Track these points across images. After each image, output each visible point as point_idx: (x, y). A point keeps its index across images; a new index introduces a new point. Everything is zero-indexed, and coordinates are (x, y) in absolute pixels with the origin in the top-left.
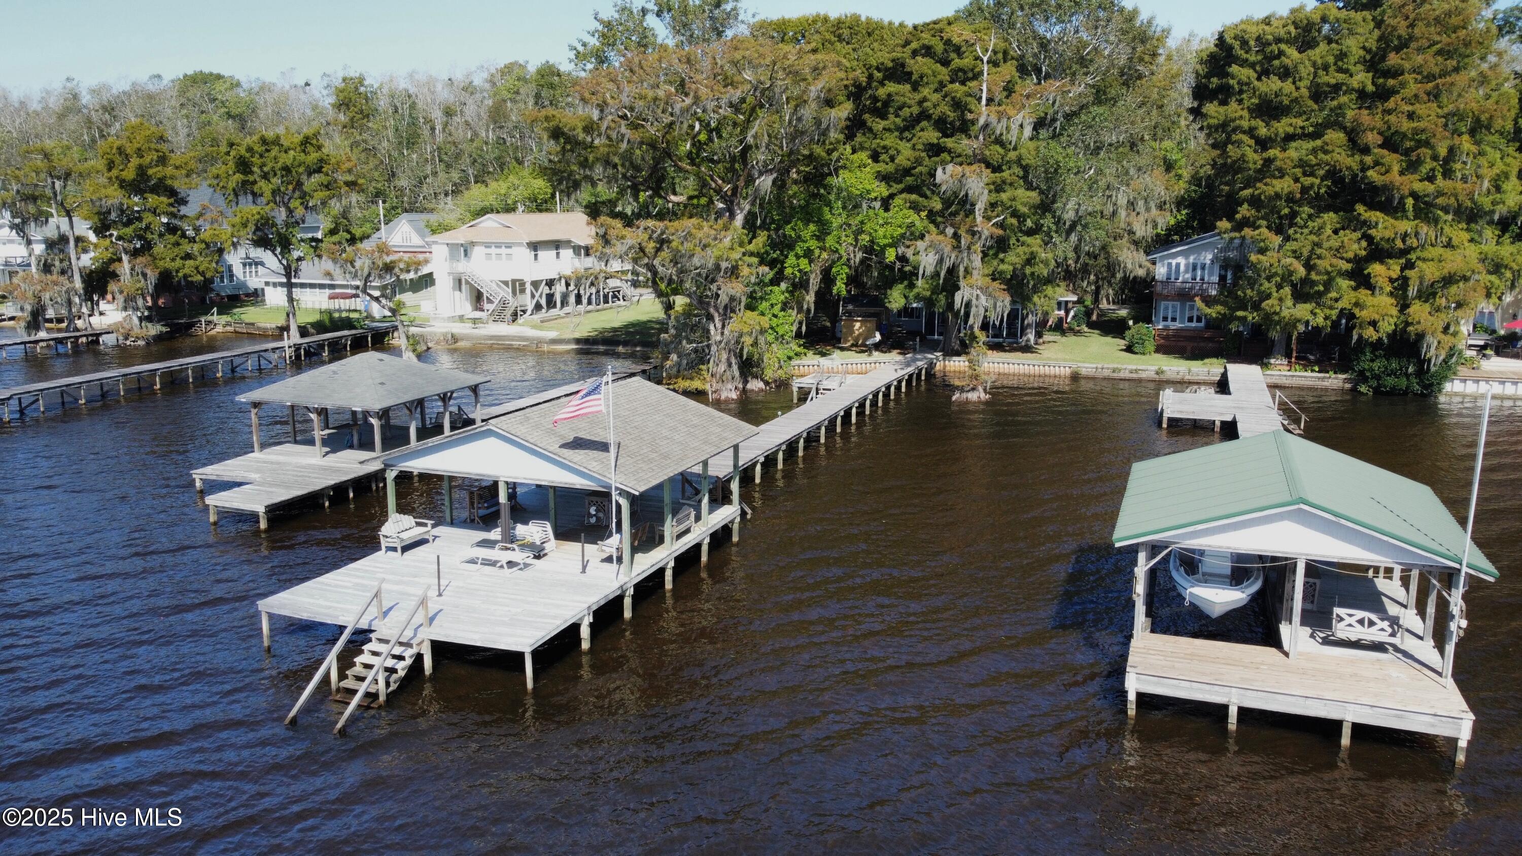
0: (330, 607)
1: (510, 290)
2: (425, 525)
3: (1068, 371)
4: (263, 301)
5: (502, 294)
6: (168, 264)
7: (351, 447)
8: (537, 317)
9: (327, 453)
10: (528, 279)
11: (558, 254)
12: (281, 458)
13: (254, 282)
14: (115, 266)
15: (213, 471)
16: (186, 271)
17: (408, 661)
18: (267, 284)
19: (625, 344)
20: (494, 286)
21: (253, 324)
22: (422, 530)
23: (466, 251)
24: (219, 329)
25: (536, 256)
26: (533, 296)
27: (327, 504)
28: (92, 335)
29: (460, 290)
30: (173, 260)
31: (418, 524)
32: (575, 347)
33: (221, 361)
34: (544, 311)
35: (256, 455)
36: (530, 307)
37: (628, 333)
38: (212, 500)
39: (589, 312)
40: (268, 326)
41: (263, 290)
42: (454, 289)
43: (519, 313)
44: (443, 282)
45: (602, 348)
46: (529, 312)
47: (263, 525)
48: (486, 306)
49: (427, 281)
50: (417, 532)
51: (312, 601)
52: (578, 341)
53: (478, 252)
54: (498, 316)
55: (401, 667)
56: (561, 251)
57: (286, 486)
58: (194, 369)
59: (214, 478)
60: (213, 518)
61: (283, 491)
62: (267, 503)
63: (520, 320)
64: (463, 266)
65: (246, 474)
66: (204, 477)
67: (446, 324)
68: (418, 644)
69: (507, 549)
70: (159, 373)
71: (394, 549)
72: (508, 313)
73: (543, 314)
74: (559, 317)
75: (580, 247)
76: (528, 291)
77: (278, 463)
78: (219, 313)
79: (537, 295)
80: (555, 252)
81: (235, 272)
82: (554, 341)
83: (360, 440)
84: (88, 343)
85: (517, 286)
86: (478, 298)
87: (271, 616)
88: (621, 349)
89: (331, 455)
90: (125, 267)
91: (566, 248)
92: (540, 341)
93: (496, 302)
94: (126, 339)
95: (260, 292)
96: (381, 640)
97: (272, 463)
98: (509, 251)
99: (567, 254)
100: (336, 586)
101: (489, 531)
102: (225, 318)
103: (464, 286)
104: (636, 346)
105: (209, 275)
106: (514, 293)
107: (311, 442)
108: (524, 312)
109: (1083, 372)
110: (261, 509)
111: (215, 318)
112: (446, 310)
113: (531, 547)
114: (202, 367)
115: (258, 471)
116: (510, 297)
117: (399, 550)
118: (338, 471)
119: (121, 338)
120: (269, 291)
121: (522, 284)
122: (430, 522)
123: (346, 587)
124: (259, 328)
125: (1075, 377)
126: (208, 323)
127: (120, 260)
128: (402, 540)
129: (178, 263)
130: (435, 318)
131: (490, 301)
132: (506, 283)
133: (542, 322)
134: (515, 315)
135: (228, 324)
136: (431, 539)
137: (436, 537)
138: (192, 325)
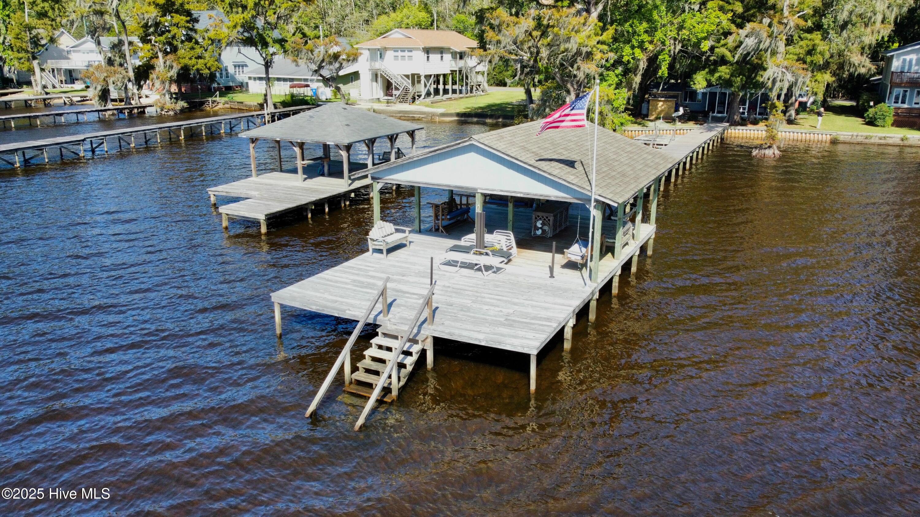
0: (336, 302)
1: (410, 82)
2: (404, 232)
3: (829, 137)
4: (247, 90)
5: (405, 83)
6: (186, 61)
7: (323, 175)
8: (429, 100)
9: (305, 179)
10: (423, 73)
11: (442, 57)
12: (272, 182)
13: (241, 77)
14: (154, 61)
15: (224, 189)
16: (199, 66)
17: (415, 357)
18: (250, 78)
19: (491, 117)
20: (399, 77)
21: (242, 103)
22: (400, 236)
23: (381, 54)
24: (220, 106)
25: (428, 57)
26: (425, 86)
27: (310, 216)
28: (140, 107)
29: (376, 81)
30: (190, 59)
31: (397, 231)
32: (456, 118)
33: (223, 122)
34: (432, 96)
35: (254, 179)
36: (423, 94)
37: (492, 110)
38: (223, 209)
39: (461, 98)
40: (252, 104)
41: (247, 83)
42: (372, 81)
43: (417, 97)
44: (365, 77)
45: (475, 120)
46: (423, 97)
47: (264, 229)
48: (395, 92)
49: (355, 76)
50: (397, 238)
51: (318, 295)
52: (458, 115)
53: (389, 55)
54: (403, 99)
55: (410, 361)
56: (444, 55)
57: (279, 200)
58: (206, 126)
59: (224, 194)
60: (225, 223)
61: (278, 204)
62: (266, 213)
63: (417, 102)
64: (378, 65)
65: (248, 192)
66: (216, 193)
67: (368, 104)
68: (423, 341)
69: (481, 254)
70: (183, 127)
71: (380, 251)
72: (410, 97)
73: (432, 98)
74: (442, 101)
75: (456, 53)
76: (422, 82)
77: (271, 185)
78: (220, 96)
79: (428, 85)
80: (439, 56)
81: (229, 71)
82: (443, 115)
83: (329, 169)
84: (138, 113)
85: (415, 78)
86: (388, 86)
87: (282, 306)
88: (489, 121)
89: (308, 180)
90: (160, 62)
91: (446, 53)
92: (433, 115)
93: (401, 89)
94: (162, 110)
95: (245, 85)
96: (385, 335)
97: (266, 184)
98: (410, 54)
99: (448, 57)
100: (336, 282)
101: (459, 239)
102: (223, 99)
103: (379, 79)
104: (499, 118)
105: (213, 69)
106: (413, 84)
107: (294, 171)
108: (419, 96)
109: (841, 138)
110: (261, 217)
111: (218, 99)
112: (366, 95)
113: (499, 253)
114: (211, 125)
115: (257, 189)
116: (410, 87)
117: (385, 252)
118: (316, 191)
119: (159, 110)
120: (251, 83)
121: (419, 76)
122: (407, 229)
123: (346, 283)
124: (246, 106)
125: (834, 142)
126: (214, 102)
127: (157, 57)
128: (387, 243)
129: (194, 61)
130: (361, 100)
131: (397, 89)
132: (407, 76)
133: (432, 103)
134: (414, 99)
135: (226, 103)
136: (408, 244)
137: (410, 242)
138: (202, 103)
